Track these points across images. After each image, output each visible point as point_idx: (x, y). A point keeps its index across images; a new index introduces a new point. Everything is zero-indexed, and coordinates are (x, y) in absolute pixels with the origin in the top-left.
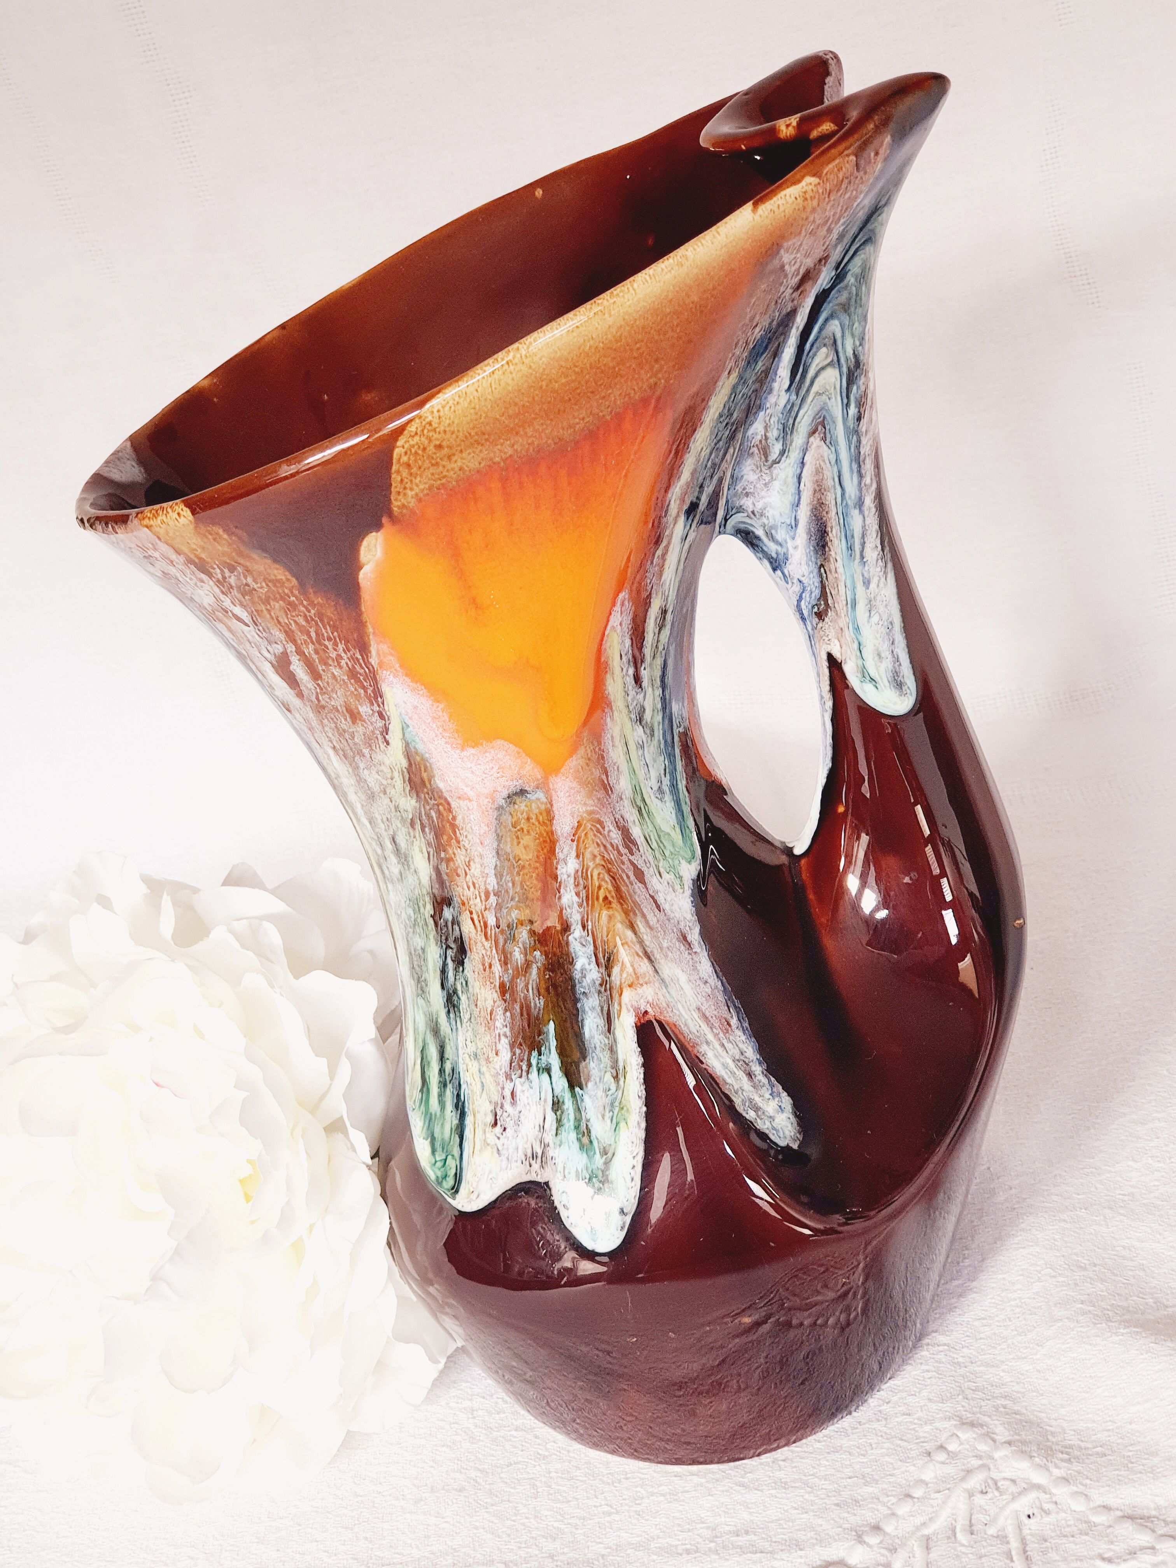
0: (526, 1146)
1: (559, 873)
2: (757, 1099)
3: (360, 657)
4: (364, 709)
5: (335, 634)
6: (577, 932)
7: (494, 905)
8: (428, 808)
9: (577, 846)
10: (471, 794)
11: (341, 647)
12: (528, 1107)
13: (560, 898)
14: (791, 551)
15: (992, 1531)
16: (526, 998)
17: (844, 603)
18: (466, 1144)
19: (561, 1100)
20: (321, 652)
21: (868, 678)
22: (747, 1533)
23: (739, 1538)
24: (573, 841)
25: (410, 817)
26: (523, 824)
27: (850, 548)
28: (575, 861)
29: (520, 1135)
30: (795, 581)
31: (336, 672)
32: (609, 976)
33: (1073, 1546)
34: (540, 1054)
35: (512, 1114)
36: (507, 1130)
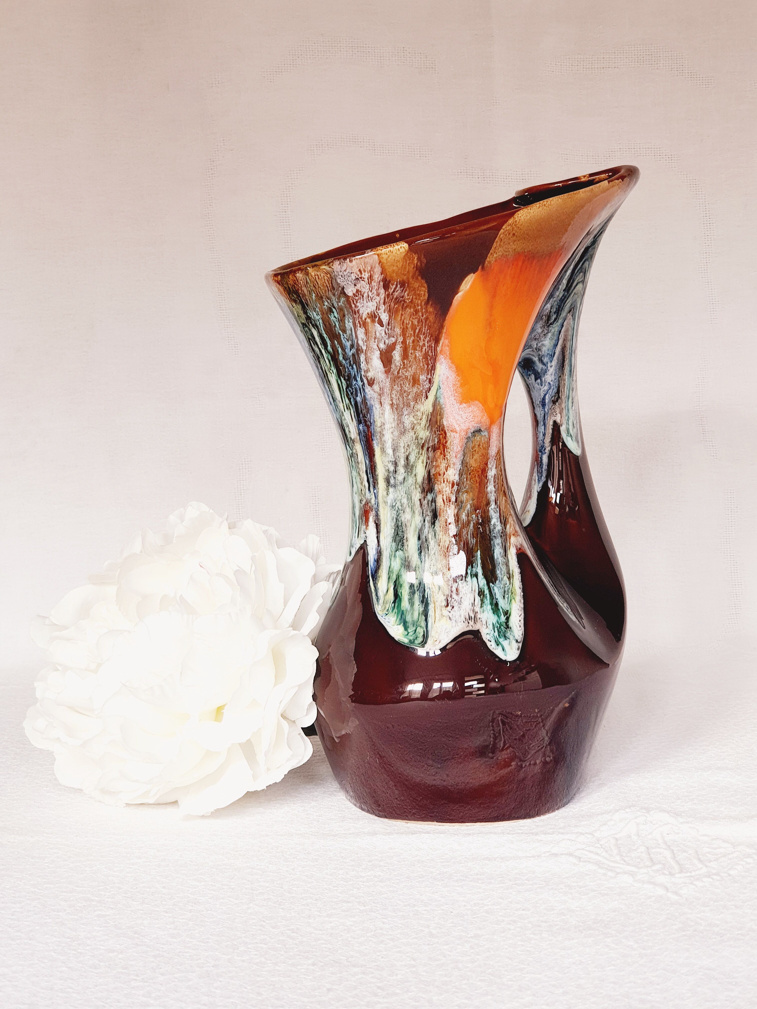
0: (465, 614)
1: (488, 475)
3: (433, 346)
4: (423, 377)
5: (428, 331)
6: (493, 506)
7: (456, 490)
8: (434, 436)
9: (496, 463)
10: (458, 429)
11: (428, 338)
12: (466, 595)
13: (487, 488)
14: (549, 368)
16: (467, 538)
17: (566, 396)
18: (430, 619)
19: (483, 590)
20: (416, 342)
21: (569, 433)
24: (495, 459)
25: (423, 442)
26: (476, 448)
28: (495, 470)
29: (462, 609)
30: (547, 384)
31: (418, 354)
32: (505, 529)
34: (472, 567)
35: (457, 599)
36: (454, 608)
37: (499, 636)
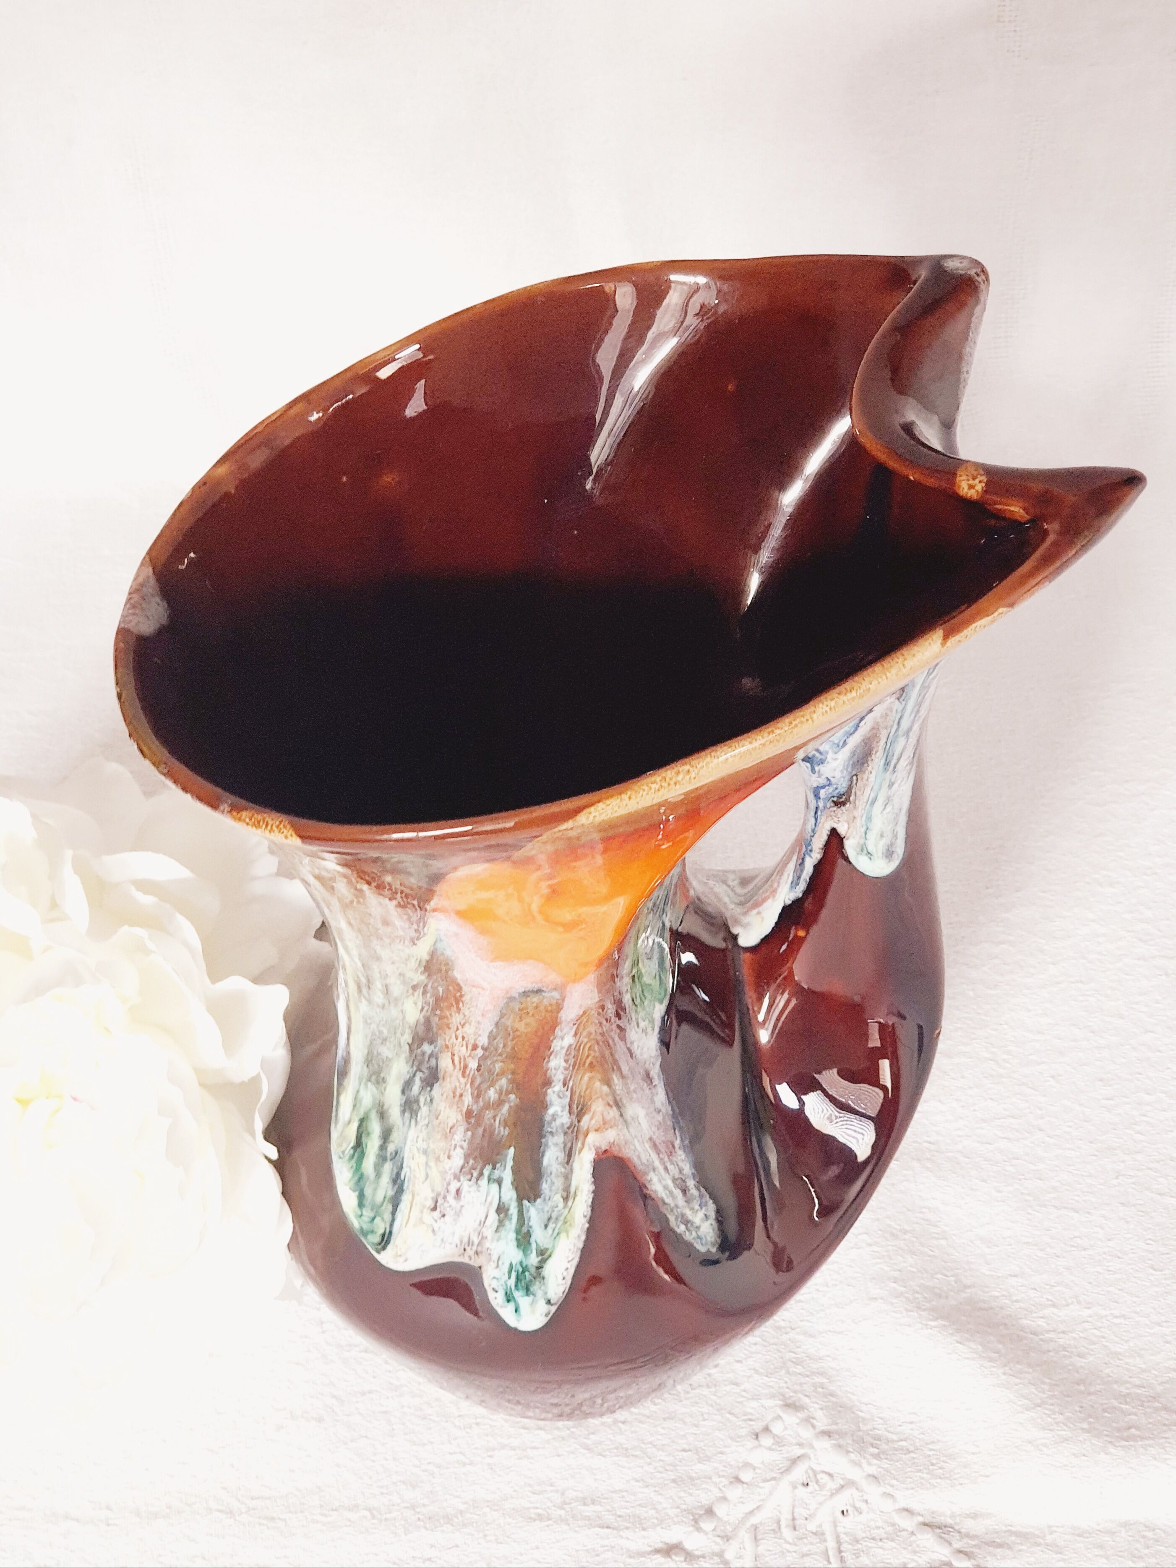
0: (463, 1234)
1: (553, 1045)
2: (688, 1213)
3: (416, 902)
4: (401, 924)
6: (557, 1087)
7: (480, 1055)
8: (436, 984)
9: (577, 1028)
10: (486, 986)
12: (472, 1205)
13: (548, 1062)
14: (829, 760)
15: (812, 1526)
16: (491, 1125)
17: (865, 801)
18: (399, 1216)
19: (506, 1207)
21: (865, 852)
22: (593, 1502)
23: (586, 1508)
24: (574, 1024)
25: (414, 983)
26: (530, 1010)
27: (887, 764)
28: (571, 1038)
29: (458, 1224)
30: (823, 776)
32: (579, 1121)
33: (880, 1551)
35: (453, 1206)
36: (446, 1217)
37: (516, 1286)
